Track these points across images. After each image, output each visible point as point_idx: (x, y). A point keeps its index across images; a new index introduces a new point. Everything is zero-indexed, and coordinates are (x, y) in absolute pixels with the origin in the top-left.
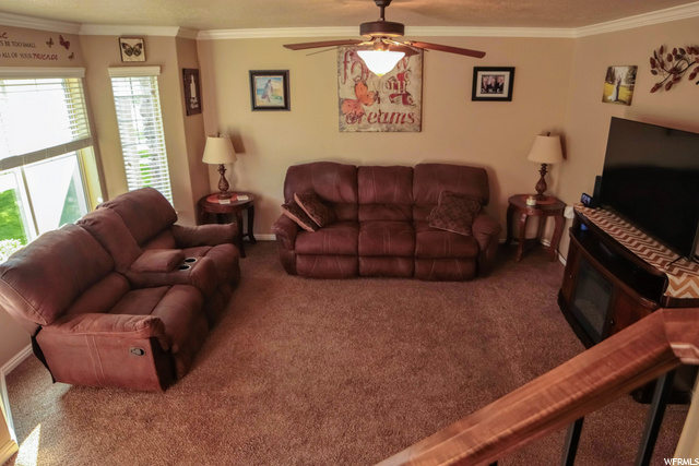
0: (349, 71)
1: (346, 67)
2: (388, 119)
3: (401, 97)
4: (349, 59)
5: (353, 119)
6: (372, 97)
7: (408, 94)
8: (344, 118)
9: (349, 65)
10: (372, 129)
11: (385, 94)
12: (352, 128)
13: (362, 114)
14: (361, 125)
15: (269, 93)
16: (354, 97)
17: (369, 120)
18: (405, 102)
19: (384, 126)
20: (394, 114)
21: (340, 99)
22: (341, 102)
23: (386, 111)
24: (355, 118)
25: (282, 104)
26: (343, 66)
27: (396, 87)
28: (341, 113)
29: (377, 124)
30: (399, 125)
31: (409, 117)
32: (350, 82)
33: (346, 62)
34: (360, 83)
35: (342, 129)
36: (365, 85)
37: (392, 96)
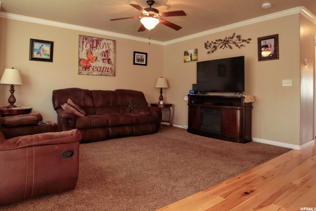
0: (84, 46)
1: (83, 44)
2: (101, 70)
3: (107, 60)
4: (85, 41)
5: (85, 68)
6: (94, 59)
7: (110, 59)
8: (81, 68)
9: (85, 44)
10: (94, 74)
11: (100, 58)
12: (85, 72)
13: (90, 66)
14: (89, 72)
15: (42, 52)
16: (86, 58)
17: (93, 69)
18: (109, 63)
19: (100, 72)
20: (104, 67)
21: (79, 58)
22: (80, 60)
23: (101, 66)
24: (87, 68)
25: (48, 58)
26: (81, 43)
27: (105, 56)
28: (80, 65)
29: (96, 71)
30: (106, 73)
31: (111, 69)
32: (85, 51)
33: (83, 42)
34: (89, 52)
35: (80, 73)
36: (92, 53)
37: (103, 59)
